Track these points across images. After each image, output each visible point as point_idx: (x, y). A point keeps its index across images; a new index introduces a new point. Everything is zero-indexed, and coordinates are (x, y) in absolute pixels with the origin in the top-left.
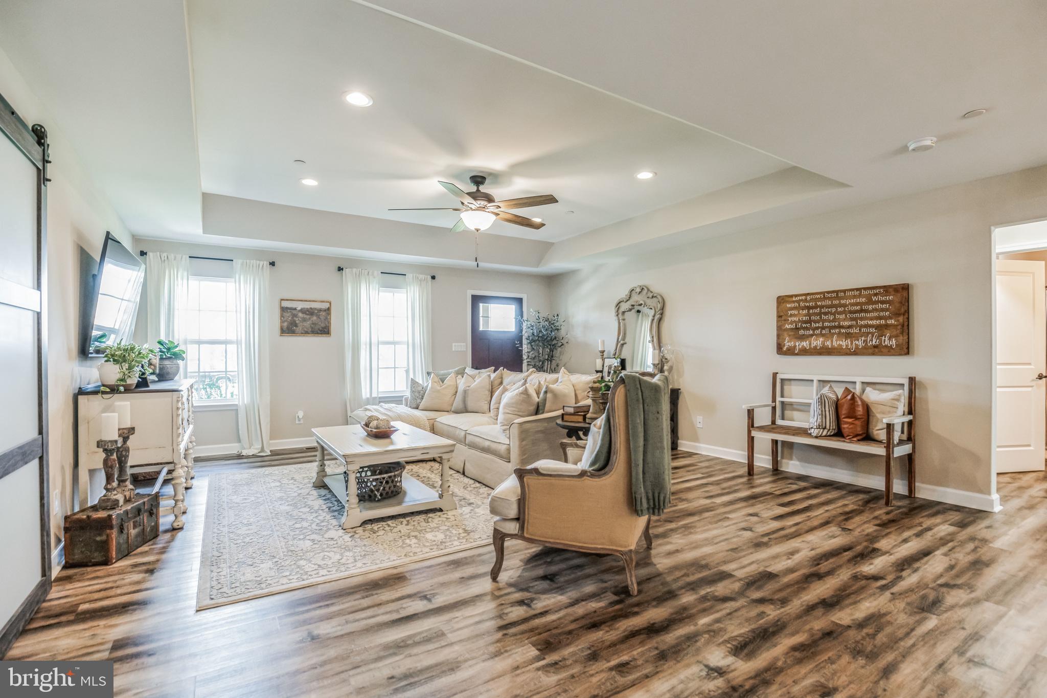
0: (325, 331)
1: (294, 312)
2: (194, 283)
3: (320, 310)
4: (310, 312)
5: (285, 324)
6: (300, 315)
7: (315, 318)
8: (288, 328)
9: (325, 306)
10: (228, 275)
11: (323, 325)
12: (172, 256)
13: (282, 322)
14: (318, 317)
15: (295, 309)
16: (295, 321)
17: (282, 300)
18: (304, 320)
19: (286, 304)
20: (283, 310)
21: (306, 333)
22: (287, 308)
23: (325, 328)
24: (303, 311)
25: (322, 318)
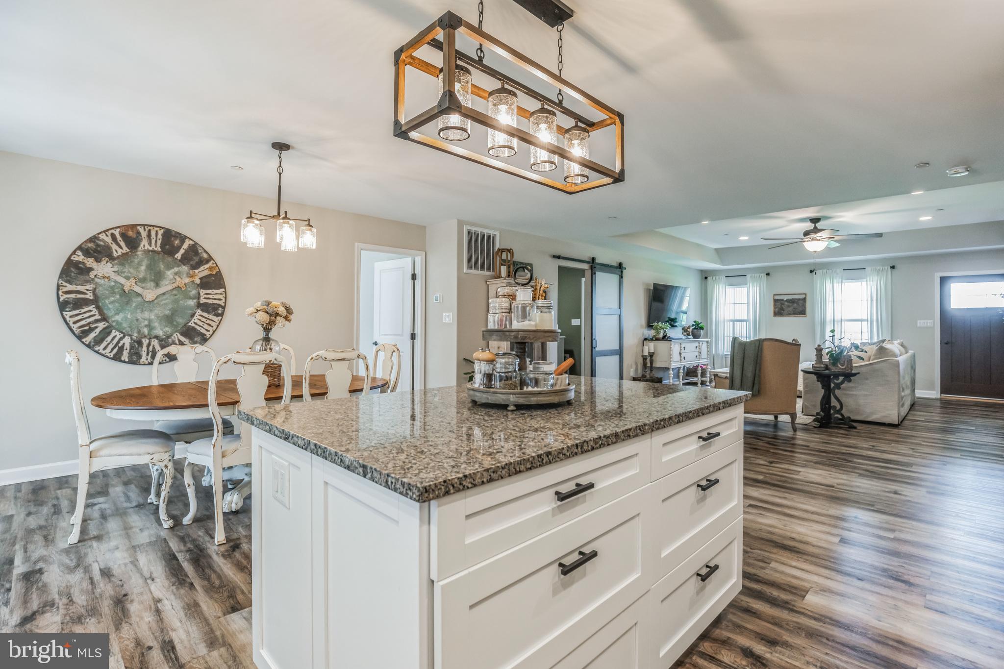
0: (803, 313)
1: (782, 302)
2: (730, 290)
3: (799, 300)
4: (792, 301)
5: (777, 309)
6: (786, 303)
7: (795, 305)
8: (778, 312)
9: (802, 297)
10: (744, 284)
11: (801, 309)
12: (717, 278)
13: (775, 308)
14: (798, 304)
15: (783, 300)
16: (782, 308)
17: (775, 295)
18: (789, 306)
19: (777, 297)
20: (776, 301)
21: (790, 314)
22: (778, 300)
23: (802, 311)
24: (788, 301)
25: (800, 305)
